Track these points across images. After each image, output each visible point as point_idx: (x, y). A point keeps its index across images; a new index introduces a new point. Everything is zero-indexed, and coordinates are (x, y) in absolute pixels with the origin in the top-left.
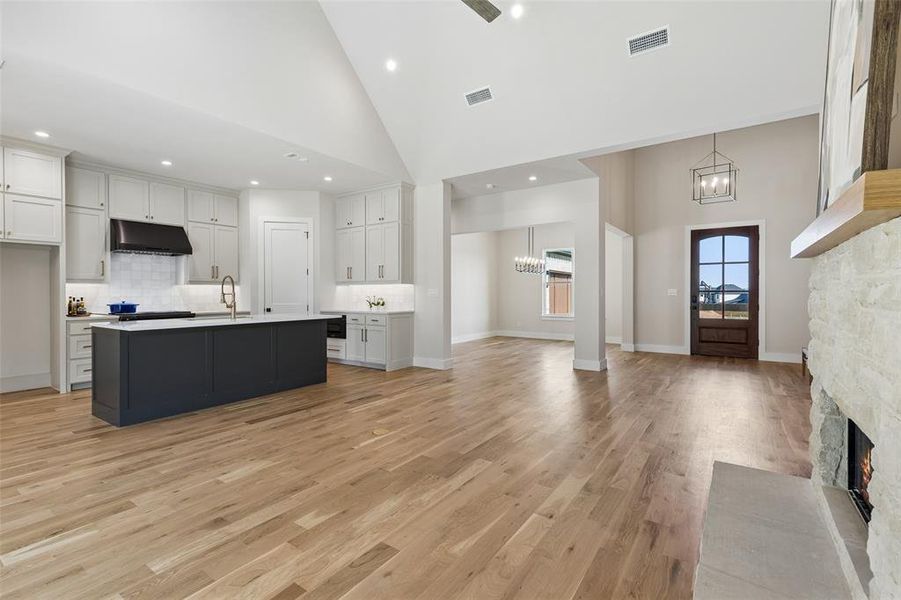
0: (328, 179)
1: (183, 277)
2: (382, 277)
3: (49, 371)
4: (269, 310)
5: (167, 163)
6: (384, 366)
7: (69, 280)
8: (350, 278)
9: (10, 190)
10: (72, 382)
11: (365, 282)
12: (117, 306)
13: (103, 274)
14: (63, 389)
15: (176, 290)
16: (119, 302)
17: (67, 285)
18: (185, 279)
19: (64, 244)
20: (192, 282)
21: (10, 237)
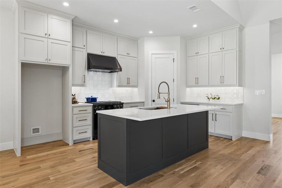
0: (195, 26)
1: (115, 83)
2: (222, 83)
3: (61, 132)
4: (154, 101)
5: (116, 21)
6: (232, 137)
7: (73, 85)
8: (197, 84)
9: (50, 37)
10: (74, 139)
11: (209, 86)
12: (89, 98)
13: (84, 82)
14: (71, 143)
15: (110, 90)
16: (90, 97)
17: (72, 87)
18: (117, 84)
19: (71, 66)
20: (119, 86)
21: (50, 62)
